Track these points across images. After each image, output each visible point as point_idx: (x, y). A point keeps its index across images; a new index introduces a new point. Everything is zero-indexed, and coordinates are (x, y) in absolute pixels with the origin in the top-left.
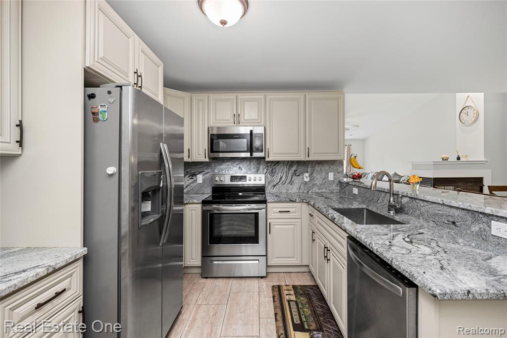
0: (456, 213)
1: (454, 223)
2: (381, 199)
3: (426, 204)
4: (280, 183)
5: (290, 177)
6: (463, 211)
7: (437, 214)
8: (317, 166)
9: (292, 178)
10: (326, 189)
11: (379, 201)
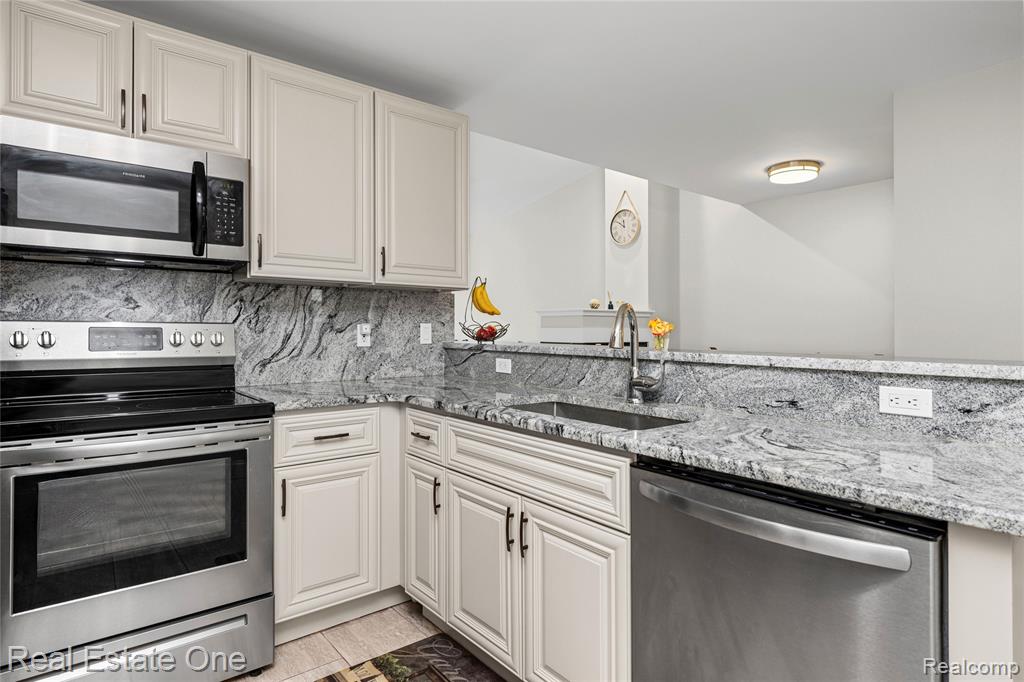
0: (798, 380)
1: (793, 403)
2: (588, 376)
3: (720, 371)
4: (285, 352)
5: (314, 335)
6: (814, 376)
7: (750, 392)
8: (390, 303)
9: (320, 339)
10: (414, 368)
11: (582, 383)
